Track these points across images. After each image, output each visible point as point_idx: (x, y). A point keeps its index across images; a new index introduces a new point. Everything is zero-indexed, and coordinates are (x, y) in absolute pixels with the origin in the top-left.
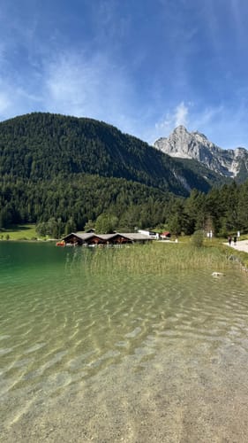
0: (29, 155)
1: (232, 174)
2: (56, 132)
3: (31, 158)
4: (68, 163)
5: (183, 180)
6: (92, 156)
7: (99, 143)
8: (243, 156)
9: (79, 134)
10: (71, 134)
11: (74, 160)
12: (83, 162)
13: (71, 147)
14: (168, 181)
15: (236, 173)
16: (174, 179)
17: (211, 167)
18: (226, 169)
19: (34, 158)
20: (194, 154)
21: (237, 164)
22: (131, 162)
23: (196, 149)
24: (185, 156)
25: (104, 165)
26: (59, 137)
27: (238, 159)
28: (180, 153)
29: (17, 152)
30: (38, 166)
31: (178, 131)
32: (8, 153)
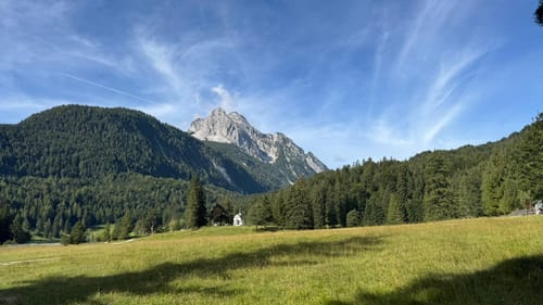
0: (76, 155)
1: (271, 159)
2: (97, 127)
3: (78, 157)
4: (114, 162)
5: (222, 170)
6: (135, 152)
7: (141, 137)
8: (281, 141)
9: (120, 129)
10: (112, 129)
11: (119, 158)
12: (128, 159)
13: (114, 144)
14: (208, 172)
15: (274, 158)
16: (214, 170)
17: (250, 152)
18: (265, 154)
19: (82, 157)
20: (233, 139)
21: (276, 150)
22: (171, 154)
23: (236, 133)
24: (224, 140)
25: (147, 161)
26: (101, 133)
27: (277, 144)
28: (219, 137)
29: (63, 152)
30: (86, 165)
31: (216, 113)
32: (55, 153)
